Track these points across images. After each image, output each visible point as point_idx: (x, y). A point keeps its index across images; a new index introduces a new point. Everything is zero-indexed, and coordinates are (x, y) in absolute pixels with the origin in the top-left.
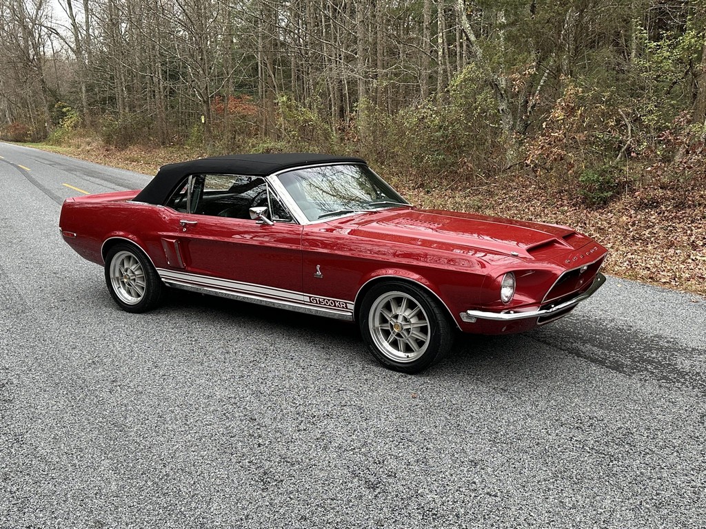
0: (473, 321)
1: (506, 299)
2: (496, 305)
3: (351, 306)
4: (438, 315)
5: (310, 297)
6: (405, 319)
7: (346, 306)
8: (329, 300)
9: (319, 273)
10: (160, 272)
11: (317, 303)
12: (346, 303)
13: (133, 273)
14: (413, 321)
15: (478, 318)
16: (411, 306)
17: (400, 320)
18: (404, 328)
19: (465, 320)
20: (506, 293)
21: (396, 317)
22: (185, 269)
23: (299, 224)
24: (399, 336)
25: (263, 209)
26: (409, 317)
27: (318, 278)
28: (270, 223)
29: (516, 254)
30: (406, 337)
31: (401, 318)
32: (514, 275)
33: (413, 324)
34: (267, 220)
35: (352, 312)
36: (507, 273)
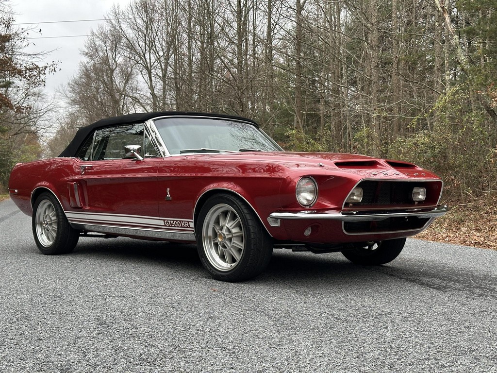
0: (278, 225)
1: (305, 202)
2: (295, 206)
3: (192, 225)
4: (249, 221)
5: (164, 220)
6: (229, 230)
7: (189, 225)
8: (177, 221)
9: (169, 196)
10: (67, 215)
11: (169, 226)
12: (188, 222)
13: (51, 219)
14: (234, 231)
15: (281, 220)
16: (234, 217)
17: (224, 231)
18: (227, 237)
19: (272, 225)
20: (305, 197)
21: (221, 229)
22: (81, 208)
23: (162, 157)
24: (224, 247)
25: (136, 147)
26: (231, 228)
27: (168, 201)
28: (141, 158)
29: (321, 164)
30: (228, 247)
31: (225, 229)
32: (315, 181)
33: (234, 233)
34: (138, 156)
35: (193, 231)
36: (304, 177)
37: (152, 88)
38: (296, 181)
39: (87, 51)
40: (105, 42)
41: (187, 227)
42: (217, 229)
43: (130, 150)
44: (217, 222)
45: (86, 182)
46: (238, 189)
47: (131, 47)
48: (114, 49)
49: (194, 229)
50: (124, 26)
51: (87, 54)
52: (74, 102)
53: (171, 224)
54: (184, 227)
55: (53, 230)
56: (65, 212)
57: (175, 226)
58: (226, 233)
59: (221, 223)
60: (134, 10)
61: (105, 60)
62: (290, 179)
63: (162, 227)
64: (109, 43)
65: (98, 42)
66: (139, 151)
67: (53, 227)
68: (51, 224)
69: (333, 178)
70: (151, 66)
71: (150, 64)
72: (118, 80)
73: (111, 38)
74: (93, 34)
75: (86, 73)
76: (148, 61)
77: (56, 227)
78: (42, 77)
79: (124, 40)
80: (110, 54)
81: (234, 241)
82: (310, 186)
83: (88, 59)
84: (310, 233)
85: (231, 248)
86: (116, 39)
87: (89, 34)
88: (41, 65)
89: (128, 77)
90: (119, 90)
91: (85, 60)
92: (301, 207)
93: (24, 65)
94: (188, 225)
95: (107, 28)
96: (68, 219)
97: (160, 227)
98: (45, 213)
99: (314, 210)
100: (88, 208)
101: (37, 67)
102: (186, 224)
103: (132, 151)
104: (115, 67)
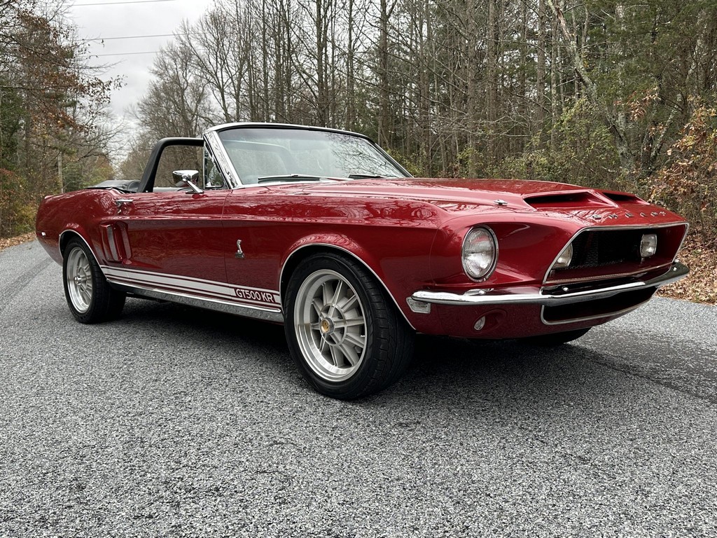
0: (426, 310)
1: (477, 273)
2: (460, 282)
3: (278, 299)
5: (235, 289)
6: (339, 315)
7: (273, 299)
8: (254, 291)
9: (240, 251)
10: (104, 271)
11: (243, 298)
12: (272, 294)
14: (348, 316)
15: (432, 304)
16: (346, 293)
17: (331, 315)
18: (335, 327)
19: (416, 309)
20: (477, 262)
21: (327, 310)
22: (120, 262)
23: (230, 188)
24: (330, 339)
25: (192, 173)
26: (343, 310)
27: (239, 259)
28: (199, 191)
29: (501, 201)
30: (338, 342)
31: (332, 311)
32: (493, 233)
33: (348, 320)
34: (194, 186)
35: (280, 308)
36: (476, 227)
37: (225, 109)
38: (461, 234)
39: (156, 70)
40: (175, 61)
41: (271, 302)
42: (319, 308)
43: (182, 178)
44: (319, 297)
45: (127, 225)
46: (354, 245)
47: (202, 65)
48: (185, 67)
49: (280, 306)
50: (194, 43)
51: (156, 72)
52: (145, 123)
53: (246, 295)
54: (266, 301)
55: (87, 289)
56: (100, 266)
57: (251, 299)
58: (334, 320)
59: (327, 300)
60: (204, 25)
61: (176, 80)
62: (450, 231)
63: (233, 298)
64: (179, 60)
65: (168, 60)
66: (196, 179)
67: (88, 286)
68: (85, 282)
69: (528, 227)
70: (223, 86)
71: (223, 82)
72: (189, 100)
73: (181, 55)
74: (162, 51)
75: (156, 93)
76: (220, 79)
77: (91, 286)
78: (107, 92)
79: (194, 58)
80: (180, 73)
81: (349, 334)
82: (486, 244)
83: (158, 78)
84: (482, 325)
85: (343, 345)
86: (186, 56)
87: (159, 50)
88: (105, 80)
89: (200, 97)
90: (190, 111)
91: (155, 78)
92: (471, 281)
93: (87, 80)
94: (271, 298)
95: (177, 46)
96: (106, 276)
97: (230, 298)
98: (78, 265)
99: (490, 287)
100: (129, 262)
101: (100, 82)
102: (269, 296)
103: (184, 180)
104: (186, 85)
